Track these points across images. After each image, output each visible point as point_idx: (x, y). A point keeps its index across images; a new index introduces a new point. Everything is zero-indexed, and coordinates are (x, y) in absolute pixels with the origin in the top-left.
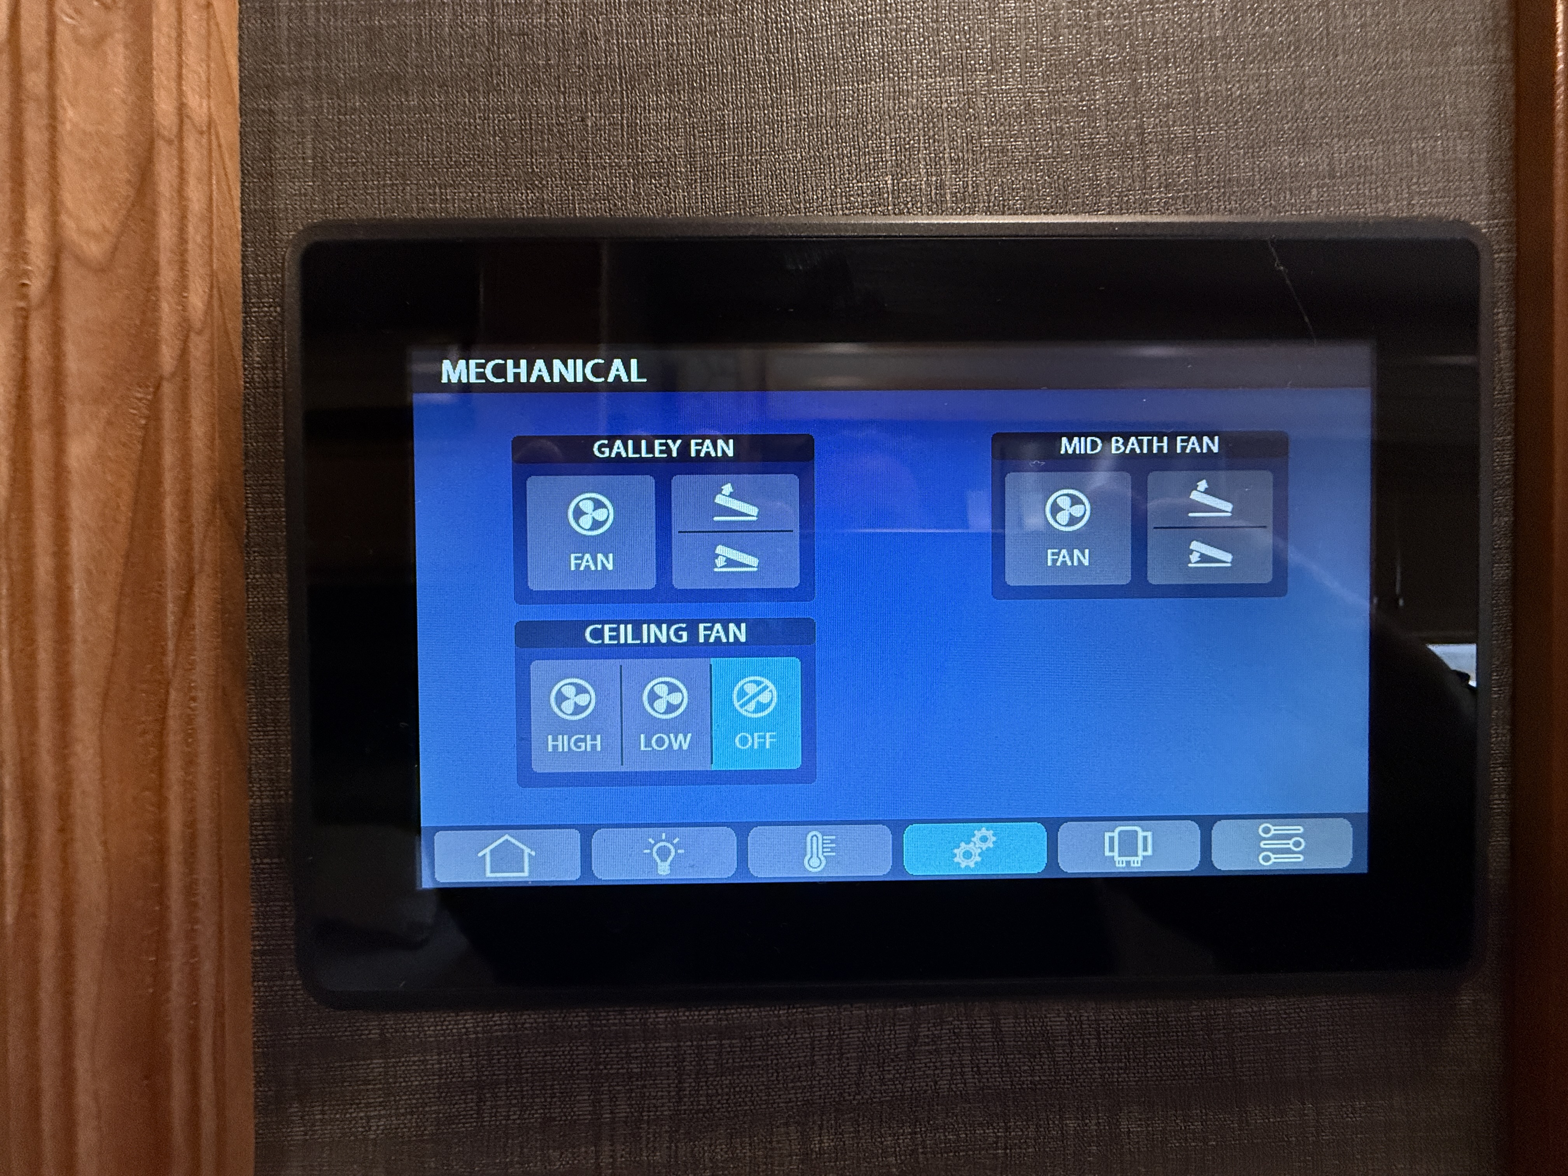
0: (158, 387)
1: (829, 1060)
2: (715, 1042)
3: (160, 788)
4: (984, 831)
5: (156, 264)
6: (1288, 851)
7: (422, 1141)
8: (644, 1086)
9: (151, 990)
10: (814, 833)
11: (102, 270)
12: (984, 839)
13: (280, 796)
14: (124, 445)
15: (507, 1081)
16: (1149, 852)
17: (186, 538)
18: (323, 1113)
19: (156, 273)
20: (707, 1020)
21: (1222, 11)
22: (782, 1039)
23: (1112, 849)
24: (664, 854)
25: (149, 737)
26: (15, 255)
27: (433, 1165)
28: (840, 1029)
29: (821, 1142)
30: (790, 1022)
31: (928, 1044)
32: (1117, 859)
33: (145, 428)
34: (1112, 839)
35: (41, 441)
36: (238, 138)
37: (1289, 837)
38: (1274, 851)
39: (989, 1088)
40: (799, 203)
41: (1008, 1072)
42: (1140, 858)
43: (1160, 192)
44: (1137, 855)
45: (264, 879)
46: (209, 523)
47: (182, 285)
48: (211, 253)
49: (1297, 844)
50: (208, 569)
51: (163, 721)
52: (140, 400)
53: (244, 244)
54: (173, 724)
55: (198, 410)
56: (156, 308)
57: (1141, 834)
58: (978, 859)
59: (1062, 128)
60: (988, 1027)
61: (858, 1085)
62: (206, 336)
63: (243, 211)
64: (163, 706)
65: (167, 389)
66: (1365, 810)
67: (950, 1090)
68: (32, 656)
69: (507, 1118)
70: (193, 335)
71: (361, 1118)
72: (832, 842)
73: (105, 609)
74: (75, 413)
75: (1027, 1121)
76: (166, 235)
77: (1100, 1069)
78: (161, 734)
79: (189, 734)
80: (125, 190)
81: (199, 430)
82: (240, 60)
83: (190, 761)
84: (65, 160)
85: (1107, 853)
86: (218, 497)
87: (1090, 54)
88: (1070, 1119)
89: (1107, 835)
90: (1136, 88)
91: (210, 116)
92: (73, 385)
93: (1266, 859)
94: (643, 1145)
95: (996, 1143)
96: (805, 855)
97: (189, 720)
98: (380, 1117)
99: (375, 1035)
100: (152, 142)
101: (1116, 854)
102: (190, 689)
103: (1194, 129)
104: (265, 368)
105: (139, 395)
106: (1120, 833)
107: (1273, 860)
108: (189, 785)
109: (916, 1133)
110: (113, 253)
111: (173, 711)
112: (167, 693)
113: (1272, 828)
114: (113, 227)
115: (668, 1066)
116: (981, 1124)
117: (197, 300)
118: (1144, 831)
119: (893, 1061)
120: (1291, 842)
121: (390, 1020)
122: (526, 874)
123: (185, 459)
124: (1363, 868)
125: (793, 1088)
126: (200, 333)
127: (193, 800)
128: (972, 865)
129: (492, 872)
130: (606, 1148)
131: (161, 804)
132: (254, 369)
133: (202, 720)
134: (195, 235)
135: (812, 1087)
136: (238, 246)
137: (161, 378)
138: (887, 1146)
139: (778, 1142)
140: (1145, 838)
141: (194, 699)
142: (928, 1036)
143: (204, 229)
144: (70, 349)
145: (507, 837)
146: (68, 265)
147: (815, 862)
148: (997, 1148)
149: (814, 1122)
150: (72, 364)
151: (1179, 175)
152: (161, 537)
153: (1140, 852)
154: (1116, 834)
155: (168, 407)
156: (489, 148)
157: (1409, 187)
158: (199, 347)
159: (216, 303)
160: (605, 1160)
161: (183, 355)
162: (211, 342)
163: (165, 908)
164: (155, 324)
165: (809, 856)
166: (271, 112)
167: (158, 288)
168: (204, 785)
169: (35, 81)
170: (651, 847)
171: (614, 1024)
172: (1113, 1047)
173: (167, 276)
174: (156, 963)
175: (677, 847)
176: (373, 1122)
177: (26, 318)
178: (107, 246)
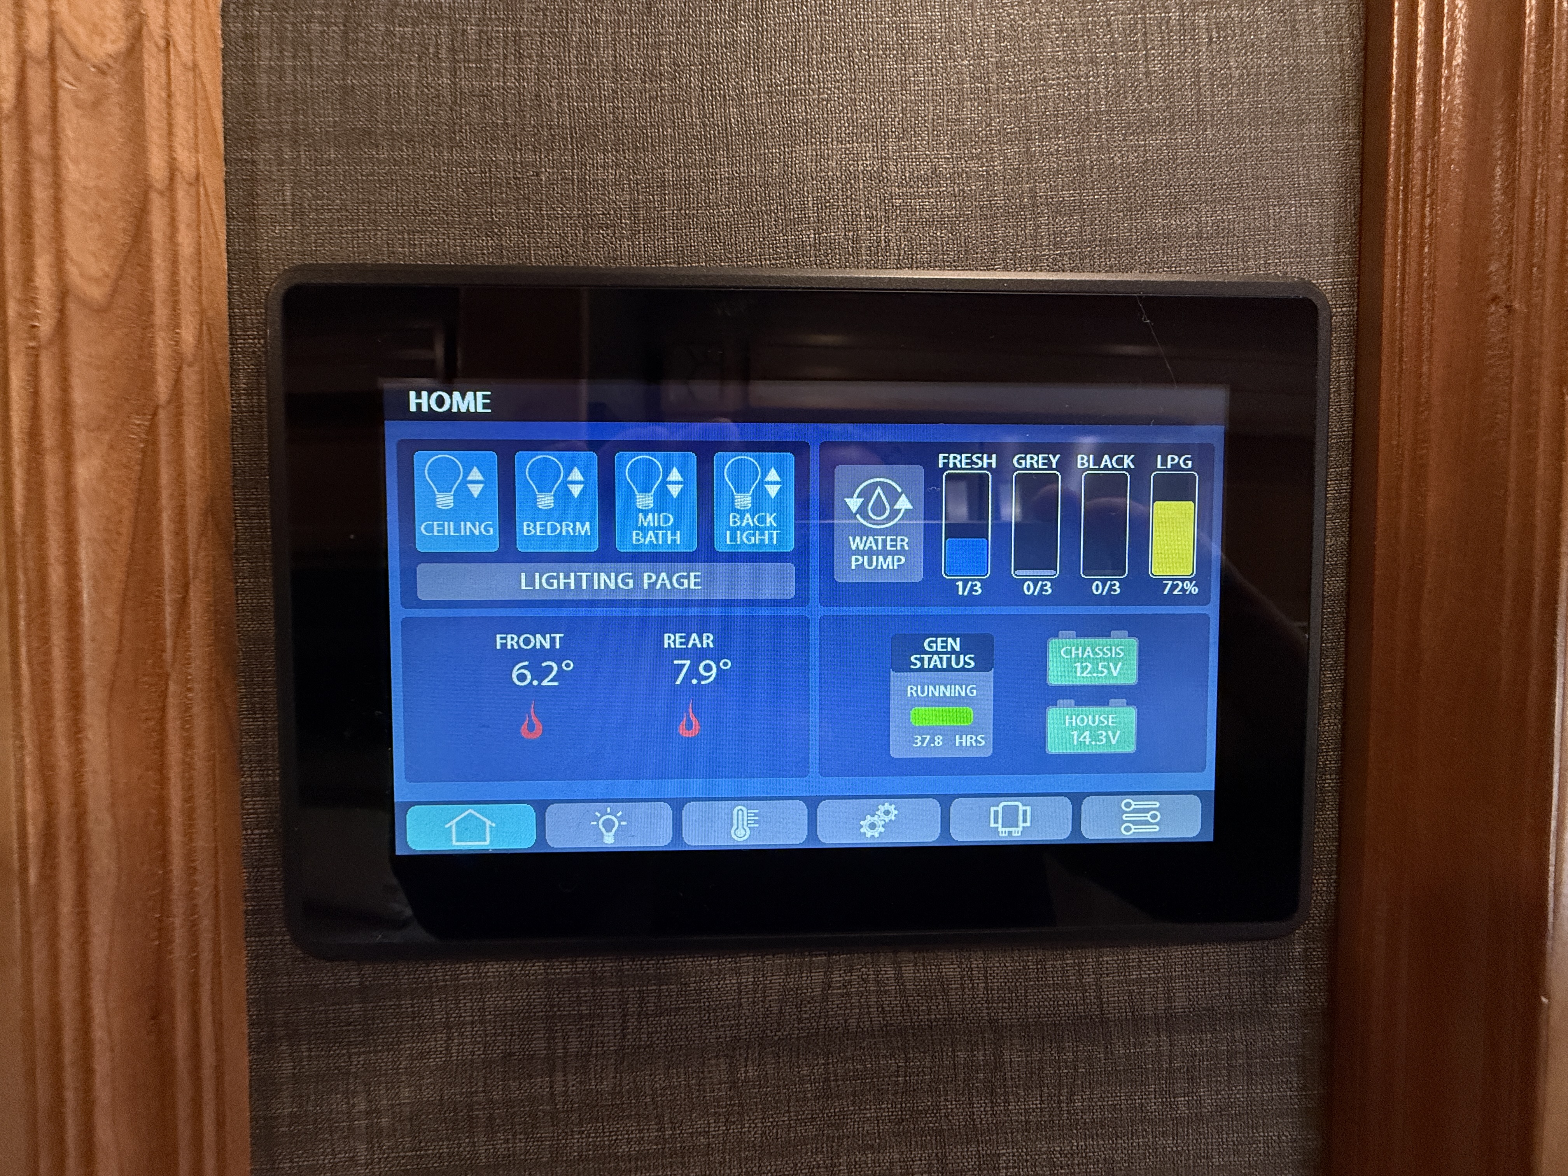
0: (155, 414)
1: (754, 1002)
2: (654, 987)
3: (161, 768)
4: (887, 806)
5: (151, 305)
6: (1147, 823)
7: (398, 1074)
8: (593, 1026)
9: (157, 943)
10: (739, 807)
11: (101, 310)
12: (887, 813)
13: (268, 775)
14: (125, 467)
15: (472, 1023)
16: (1028, 824)
17: (181, 547)
18: (310, 1050)
19: (151, 313)
20: (648, 969)
21: (1107, 88)
22: (713, 985)
23: (996, 822)
24: (609, 825)
25: (152, 723)
26: (26, 300)
27: (407, 1095)
28: (763, 976)
29: (746, 1072)
30: (720, 971)
31: (839, 988)
32: (1000, 829)
33: (144, 451)
34: (996, 812)
35: (52, 465)
36: (223, 184)
37: (1147, 811)
38: (1134, 823)
39: (892, 1025)
40: (731, 253)
41: (908, 1011)
42: (1020, 829)
43: (1049, 250)
44: (1017, 826)
45: (255, 848)
46: (202, 534)
47: (175, 323)
48: (200, 293)
49: (1154, 817)
50: (202, 575)
51: (163, 710)
52: (138, 425)
53: (229, 281)
54: (172, 713)
55: (191, 434)
56: (151, 344)
57: (1021, 808)
58: (882, 830)
59: (963, 190)
60: (891, 973)
61: (779, 1024)
62: (196, 368)
63: (228, 252)
64: (164, 695)
65: (163, 415)
66: (1213, 788)
67: (858, 1026)
68: (48, 653)
69: (473, 1053)
70: (185, 368)
71: (344, 1055)
72: (756, 815)
73: (110, 611)
74: (81, 439)
75: (924, 1053)
76: (160, 278)
77: (987, 1008)
78: (162, 721)
79: (186, 722)
80: (122, 238)
81: (191, 451)
82: (224, 113)
83: (188, 744)
84: (69, 213)
85: (992, 825)
86: (210, 511)
87: (989, 125)
88: (961, 1051)
89: (993, 809)
90: (1030, 156)
91: (197, 167)
92: (79, 415)
93: (1128, 829)
94: (592, 1076)
95: (898, 1072)
96: (732, 825)
97: (186, 708)
98: (359, 1054)
99: (355, 982)
100: (146, 194)
101: (1000, 825)
102: (188, 681)
103: (1080, 194)
104: (250, 394)
105: (138, 422)
106: (1003, 808)
107: (1133, 830)
108: (188, 765)
109: (828, 1064)
110: (112, 296)
111: (171, 701)
112: (167, 684)
113: (1133, 803)
114: (113, 274)
115: (614, 1008)
116: (885, 1056)
117: (188, 335)
118: (1024, 805)
119: (809, 1002)
120: (1149, 815)
121: (367, 969)
122: (488, 843)
123: (179, 477)
124: (1210, 838)
125: (722, 1026)
126: (190, 365)
127: (191, 778)
128: (877, 835)
129: (457, 841)
130: (559, 1077)
131: (163, 782)
132: (240, 395)
133: (198, 709)
134: (186, 275)
135: (738, 1025)
136: (224, 283)
137: (157, 407)
138: (803, 1075)
139: (709, 1072)
140: (1025, 812)
141: (190, 690)
142: (840, 981)
143: (193, 271)
144: (76, 383)
145: (470, 811)
146: (72, 307)
147: (741, 832)
148: (898, 1076)
149: (740, 1055)
150: (78, 396)
151: (1066, 234)
152: (158, 548)
153: (1021, 824)
154: (1000, 808)
155: (164, 431)
156: (452, 198)
157: (1266, 248)
158: (191, 378)
159: (205, 338)
160: (559, 1088)
161: (177, 384)
162: (201, 372)
163: (167, 872)
164: (151, 358)
165: (735, 827)
166: (253, 162)
167: (152, 326)
168: (200, 765)
169: (40, 144)
170: (598, 819)
171: (567, 973)
172: (998, 990)
173: (161, 315)
174: (160, 920)
175: (620, 819)
176: (354, 1058)
177: (37, 356)
178: (107, 289)
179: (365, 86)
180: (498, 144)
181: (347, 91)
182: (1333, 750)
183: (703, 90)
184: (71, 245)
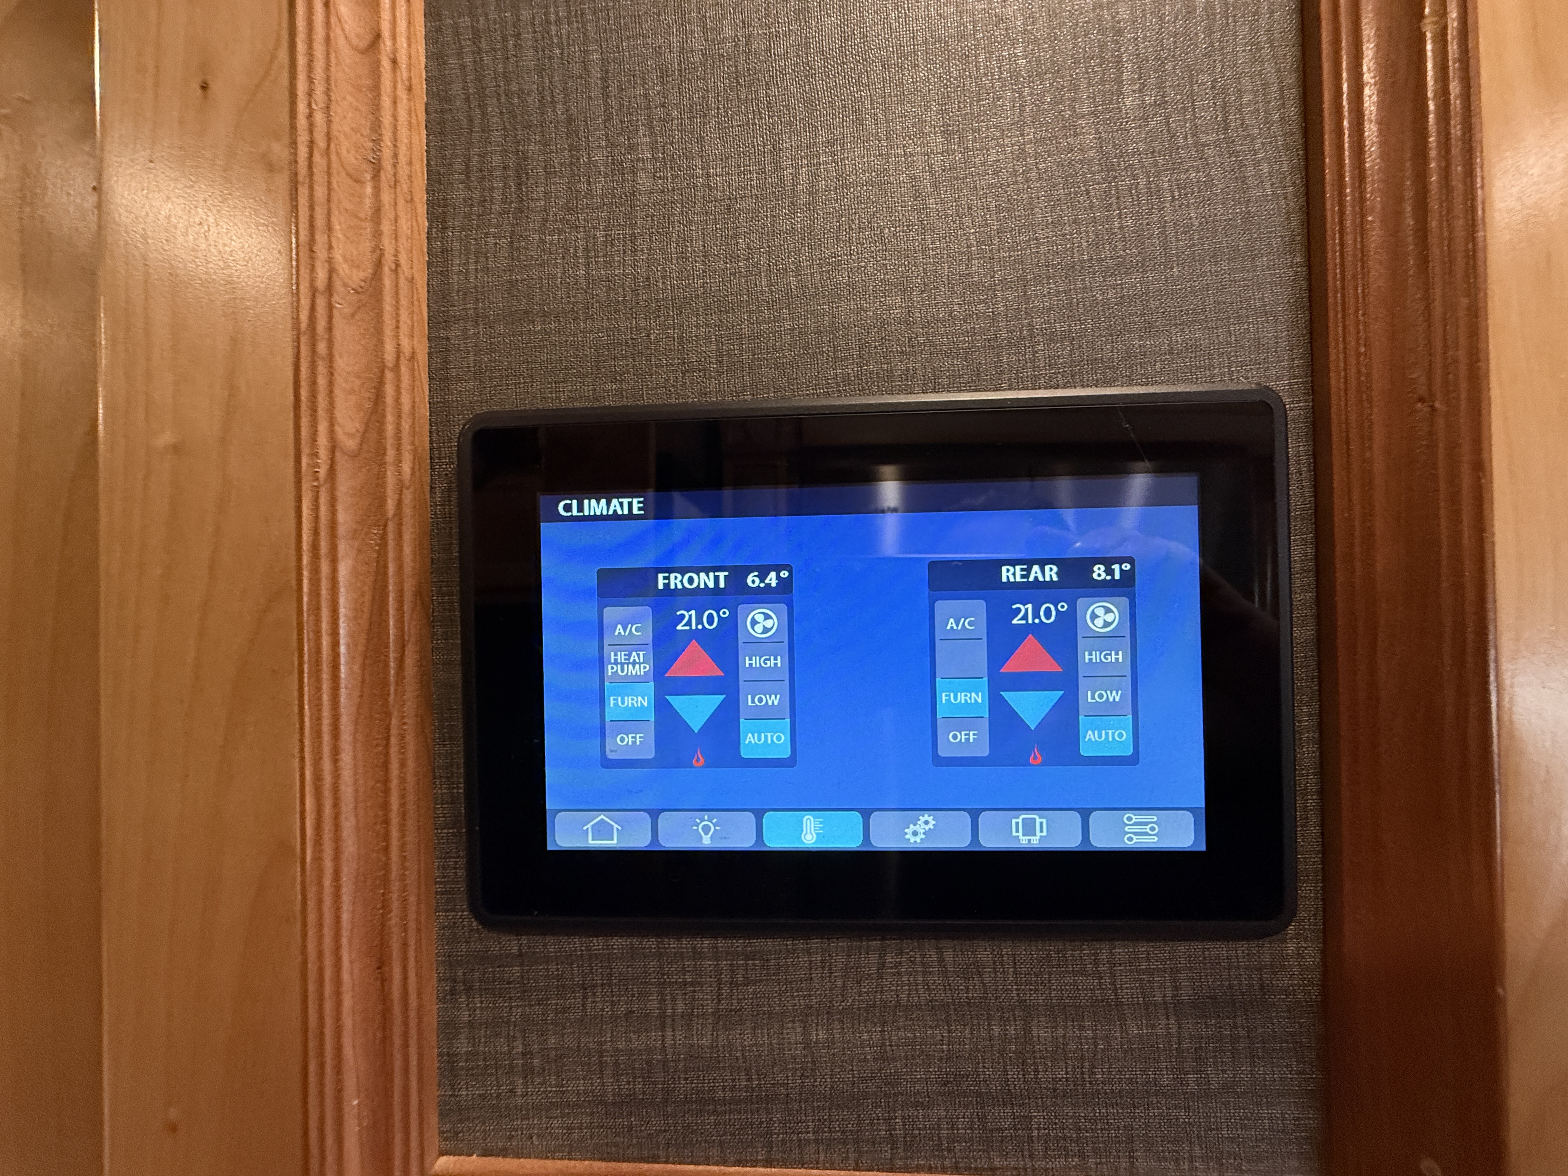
0: (385, 526)
1: (822, 977)
2: (742, 962)
3: (386, 781)
4: (926, 817)
5: (385, 449)
6: (1146, 834)
7: (546, 1023)
8: (694, 991)
9: (381, 911)
10: (808, 817)
11: (354, 456)
12: (926, 823)
13: (454, 788)
14: (367, 564)
15: (602, 985)
16: (1044, 834)
17: (400, 621)
18: (482, 1002)
19: (384, 454)
20: (738, 947)
21: (1088, 242)
22: (790, 961)
23: (1017, 831)
24: (706, 829)
25: (380, 748)
26: (313, 454)
27: (553, 1041)
28: (829, 955)
29: (817, 1035)
30: (794, 950)
31: (891, 968)
32: (1021, 837)
33: (378, 552)
34: (1017, 823)
35: (325, 567)
36: (427, 356)
37: (1146, 824)
38: (1136, 834)
39: (936, 1001)
40: (793, 385)
41: (950, 990)
42: (1038, 838)
43: (1046, 370)
44: (1035, 835)
45: (443, 843)
46: (413, 610)
47: (399, 460)
48: (414, 437)
49: (1152, 829)
50: (413, 639)
51: (388, 739)
52: (375, 534)
53: (431, 425)
54: (393, 740)
55: (407, 537)
56: (384, 476)
57: (1038, 820)
58: (923, 836)
59: (974, 328)
60: (935, 957)
61: (843, 996)
62: (412, 490)
63: (430, 403)
64: (388, 728)
65: (391, 527)
66: (1204, 806)
67: (908, 1001)
68: (320, 698)
69: (603, 1010)
70: (405, 491)
71: (506, 1007)
72: (821, 823)
73: (356, 668)
74: (343, 547)
75: (964, 1025)
76: (390, 429)
77: (1017, 990)
78: (387, 746)
79: (402, 747)
80: (368, 405)
81: (407, 550)
82: (428, 306)
83: (403, 765)
84: (337, 391)
85: (1014, 834)
86: (418, 593)
87: (993, 277)
88: (995, 1025)
89: (1014, 821)
90: (1027, 298)
91: (413, 348)
92: (341, 530)
93: (1130, 839)
94: (694, 1032)
95: (942, 1041)
96: (802, 831)
97: (402, 737)
98: (518, 1006)
99: (515, 950)
100: (382, 372)
101: (1020, 834)
102: (403, 717)
103: (1069, 326)
104: (444, 505)
105: (375, 532)
106: (1023, 819)
107: (1135, 840)
108: (402, 780)
109: (884, 1031)
110: (361, 445)
111: (394, 731)
112: (391, 719)
113: (1134, 817)
114: (361, 430)
115: (711, 977)
116: (931, 1027)
117: (406, 467)
118: (1040, 818)
119: (867, 979)
120: (1148, 827)
121: (524, 940)
122: (615, 841)
123: (400, 568)
124: (1203, 848)
125: (797, 996)
126: (408, 488)
127: (404, 789)
128: (918, 841)
129: (593, 840)
130: (669, 1033)
131: (387, 791)
132: (437, 505)
133: (410, 738)
134: (406, 426)
135: (810, 995)
136: (427, 427)
137: (387, 519)
138: (864, 1040)
139: (787, 1034)
140: (1041, 823)
141: (405, 724)
142: (892, 963)
143: (410, 421)
144: (340, 508)
145: (602, 817)
146: (338, 455)
147: (809, 837)
148: (943, 1045)
149: (812, 1021)
150: (341, 517)
151: (1058, 357)
152: (387, 622)
153: (1038, 834)
154: (1020, 820)
155: (391, 536)
157: (1229, 358)
158: (408, 497)
159: (417, 467)
160: (669, 1042)
161: (399, 503)
162: (414, 493)
163: (389, 858)
164: (383, 485)
165: (804, 832)
166: (448, 339)
167: (385, 463)
168: (411, 779)
169: (322, 347)
170: (698, 825)
171: (674, 948)
172: (1026, 974)
173: (391, 453)
174: (383, 894)
175: (715, 825)
176: (514, 1010)
177: (318, 492)
178: (358, 440)
179: (525, 280)
180: (619, 315)
181: (512, 284)
182: (1314, 774)
183: (770, 266)
184: (339, 414)
